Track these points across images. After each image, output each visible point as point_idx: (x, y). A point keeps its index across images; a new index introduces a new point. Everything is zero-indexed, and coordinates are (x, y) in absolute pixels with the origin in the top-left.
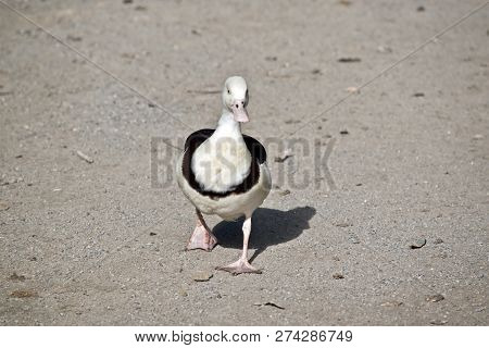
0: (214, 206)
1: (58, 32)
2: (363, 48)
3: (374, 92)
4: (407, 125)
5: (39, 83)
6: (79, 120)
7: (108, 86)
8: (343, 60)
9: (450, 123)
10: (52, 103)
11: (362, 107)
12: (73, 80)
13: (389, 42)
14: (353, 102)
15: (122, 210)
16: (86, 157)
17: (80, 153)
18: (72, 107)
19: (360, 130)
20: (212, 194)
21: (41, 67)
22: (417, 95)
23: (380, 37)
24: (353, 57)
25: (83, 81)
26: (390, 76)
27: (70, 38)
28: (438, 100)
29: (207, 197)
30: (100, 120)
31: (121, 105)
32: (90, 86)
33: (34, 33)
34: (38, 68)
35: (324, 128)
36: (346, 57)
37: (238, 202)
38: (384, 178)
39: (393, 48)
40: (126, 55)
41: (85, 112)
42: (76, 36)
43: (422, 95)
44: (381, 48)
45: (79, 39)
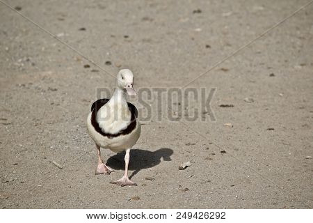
0: (109, 143)
1: (42, 85)
2: (235, 98)
3: (242, 126)
4: (263, 148)
5: (29, 118)
6: (54, 141)
7: (73, 120)
8: (223, 106)
9: (290, 148)
10: (37, 130)
11: (235, 136)
12: (51, 116)
13: (252, 96)
14: (229, 133)
15: (80, 199)
16: (58, 165)
17: (54, 162)
18: (50, 132)
19: (233, 150)
20: (109, 135)
21: (31, 108)
22: (270, 129)
23: (246, 91)
24: (229, 104)
25: (57, 116)
26: (253, 117)
27: (50, 89)
28: (283, 133)
29: (106, 137)
30: (67, 141)
31: (81, 132)
32: (62, 119)
33: (27, 86)
34: (29, 108)
35: (210, 149)
36: (225, 104)
37: (124, 140)
38: (249, 182)
39: (254, 99)
40: (85, 100)
41: (58, 136)
42: (54, 88)
43: (273, 129)
44: (247, 99)
45: (56, 90)
